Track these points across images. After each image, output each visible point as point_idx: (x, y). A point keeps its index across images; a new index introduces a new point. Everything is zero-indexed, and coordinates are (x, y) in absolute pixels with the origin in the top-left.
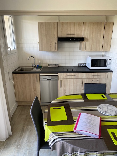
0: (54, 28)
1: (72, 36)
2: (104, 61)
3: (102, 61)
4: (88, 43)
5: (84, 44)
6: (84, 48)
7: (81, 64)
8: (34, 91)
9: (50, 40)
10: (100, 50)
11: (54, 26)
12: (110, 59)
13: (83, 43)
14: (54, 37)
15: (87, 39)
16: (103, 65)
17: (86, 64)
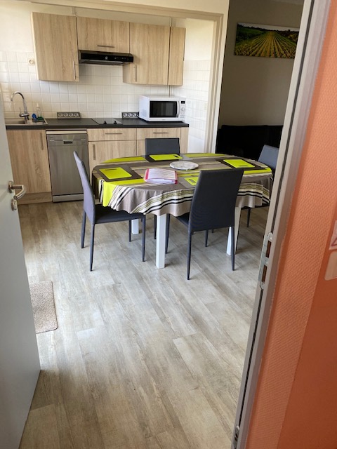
0: (70, 28)
1: (108, 50)
2: (172, 104)
3: (167, 104)
4: (140, 68)
5: (134, 69)
6: (134, 77)
7: (128, 113)
8: (36, 170)
9: (62, 57)
10: (164, 84)
11: (70, 25)
12: (183, 102)
13: (131, 66)
14: (72, 50)
15: (139, 60)
16: (171, 114)
17: (138, 113)
